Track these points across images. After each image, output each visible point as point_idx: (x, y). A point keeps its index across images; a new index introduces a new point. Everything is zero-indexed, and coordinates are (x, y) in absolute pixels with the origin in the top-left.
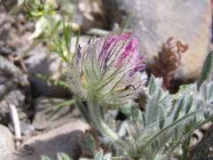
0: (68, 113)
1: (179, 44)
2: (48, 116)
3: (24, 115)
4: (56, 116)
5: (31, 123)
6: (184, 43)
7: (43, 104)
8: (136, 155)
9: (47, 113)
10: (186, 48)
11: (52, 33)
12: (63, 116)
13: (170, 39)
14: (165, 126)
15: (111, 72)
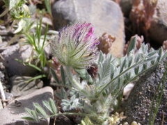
0: (34, 86)
1: (110, 37)
2: (21, 88)
3: (5, 87)
4: (26, 88)
5: (10, 92)
6: (113, 36)
7: (17, 80)
8: (94, 99)
9: (20, 86)
10: (114, 40)
11: (27, 31)
12: (31, 88)
13: (104, 34)
14: (114, 77)
15: (80, 45)
